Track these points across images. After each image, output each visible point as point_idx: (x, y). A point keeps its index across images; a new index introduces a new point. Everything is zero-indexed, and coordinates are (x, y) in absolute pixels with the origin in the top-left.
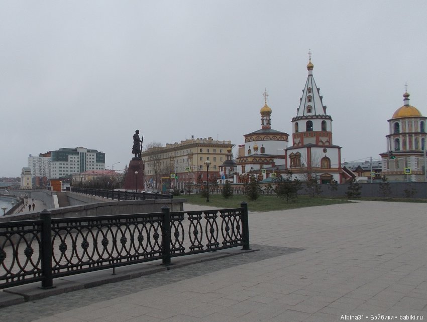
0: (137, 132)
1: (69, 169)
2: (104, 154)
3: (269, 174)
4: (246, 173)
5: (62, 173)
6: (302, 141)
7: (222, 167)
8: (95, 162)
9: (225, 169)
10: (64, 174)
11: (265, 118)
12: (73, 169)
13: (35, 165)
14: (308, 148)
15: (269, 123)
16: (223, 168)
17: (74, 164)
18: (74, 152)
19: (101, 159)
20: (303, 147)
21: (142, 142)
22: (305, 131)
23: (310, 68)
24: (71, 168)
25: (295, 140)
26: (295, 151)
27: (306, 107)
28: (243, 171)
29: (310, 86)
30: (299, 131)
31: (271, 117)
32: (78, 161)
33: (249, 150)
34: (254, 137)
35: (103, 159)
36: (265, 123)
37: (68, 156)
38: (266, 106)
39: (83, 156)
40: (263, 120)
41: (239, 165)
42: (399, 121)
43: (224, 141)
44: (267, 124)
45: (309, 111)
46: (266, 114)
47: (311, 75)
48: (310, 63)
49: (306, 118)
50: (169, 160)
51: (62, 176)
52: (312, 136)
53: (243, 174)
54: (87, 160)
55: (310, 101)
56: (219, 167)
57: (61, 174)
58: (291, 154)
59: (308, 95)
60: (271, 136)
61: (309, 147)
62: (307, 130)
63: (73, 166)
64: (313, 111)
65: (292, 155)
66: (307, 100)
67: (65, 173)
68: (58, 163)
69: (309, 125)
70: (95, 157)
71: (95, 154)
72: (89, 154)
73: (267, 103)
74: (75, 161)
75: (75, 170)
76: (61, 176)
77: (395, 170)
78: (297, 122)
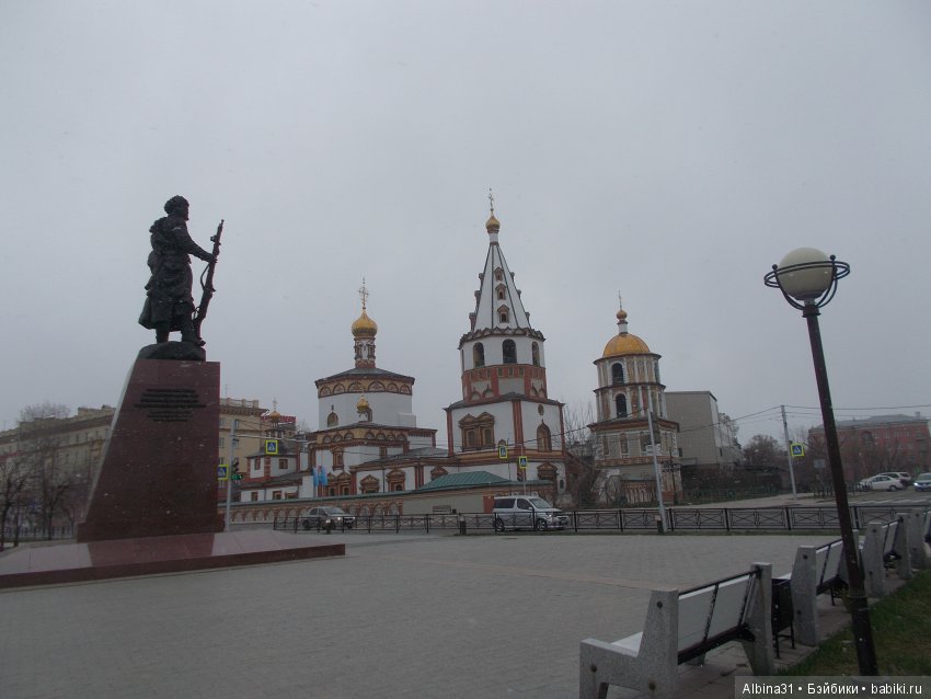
0: (178, 207)
3: (422, 467)
4: (347, 470)
6: (495, 388)
7: (257, 458)
9: (268, 463)
11: (365, 342)
14: (513, 401)
15: (372, 355)
16: (262, 461)
20: (500, 399)
21: (211, 259)
22: (501, 362)
23: (493, 228)
25: (473, 385)
26: (476, 412)
27: (495, 310)
28: (338, 464)
29: (497, 265)
30: (487, 363)
31: (376, 343)
33: (333, 414)
34: (346, 384)
36: (365, 354)
38: (364, 316)
40: (357, 348)
41: (322, 448)
42: (622, 360)
43: (243, 401)
44: (369, 356)
45: (504, 319)
46: (365, 333)
47: (497, 244)
48: (493, 218)
49: (502, 333)
50: (87, 448)
52: (516, 376)
53: (337, 473)
55: (501, 296)
56: (249, 458)
58: (465, 418)
59: (497, 283)
60: (386, 383)
61: (516, 400)
62: (505, 361)
64: (512, 319)
65: (467, 420)
66: (496, 296)
69: (509, 350)
73: (368, 312)
77: (621, 455)
78: (481, 341)
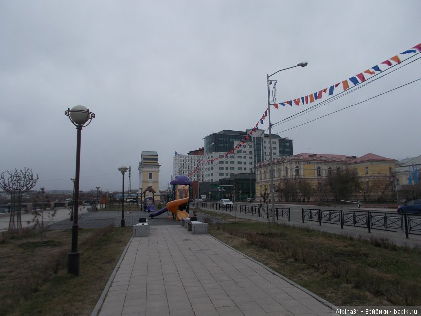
1: (236, 166)
2: (290, 142)
5: (225, 172)
8: (278, 153)
10: (227, 174)
12: (242, 166)
13: (183, 166)
17: (245, 157)
18: (243, 136)
19: (286, 150)
24: (239, 163)
32: (250, 152)
35: (289, 150)
37: (233, 143)
39: (258, 144)
51: (225, 176)
54: (265, 150)
57: (221, 174)
63: (243, 160)
67: (230, 172)
68: (216, 155)
70: (277, 145)
71: (277, 141)
72: (267, 140)
74: (245, 152)
75: (245, 166)
76: (222, 178)
